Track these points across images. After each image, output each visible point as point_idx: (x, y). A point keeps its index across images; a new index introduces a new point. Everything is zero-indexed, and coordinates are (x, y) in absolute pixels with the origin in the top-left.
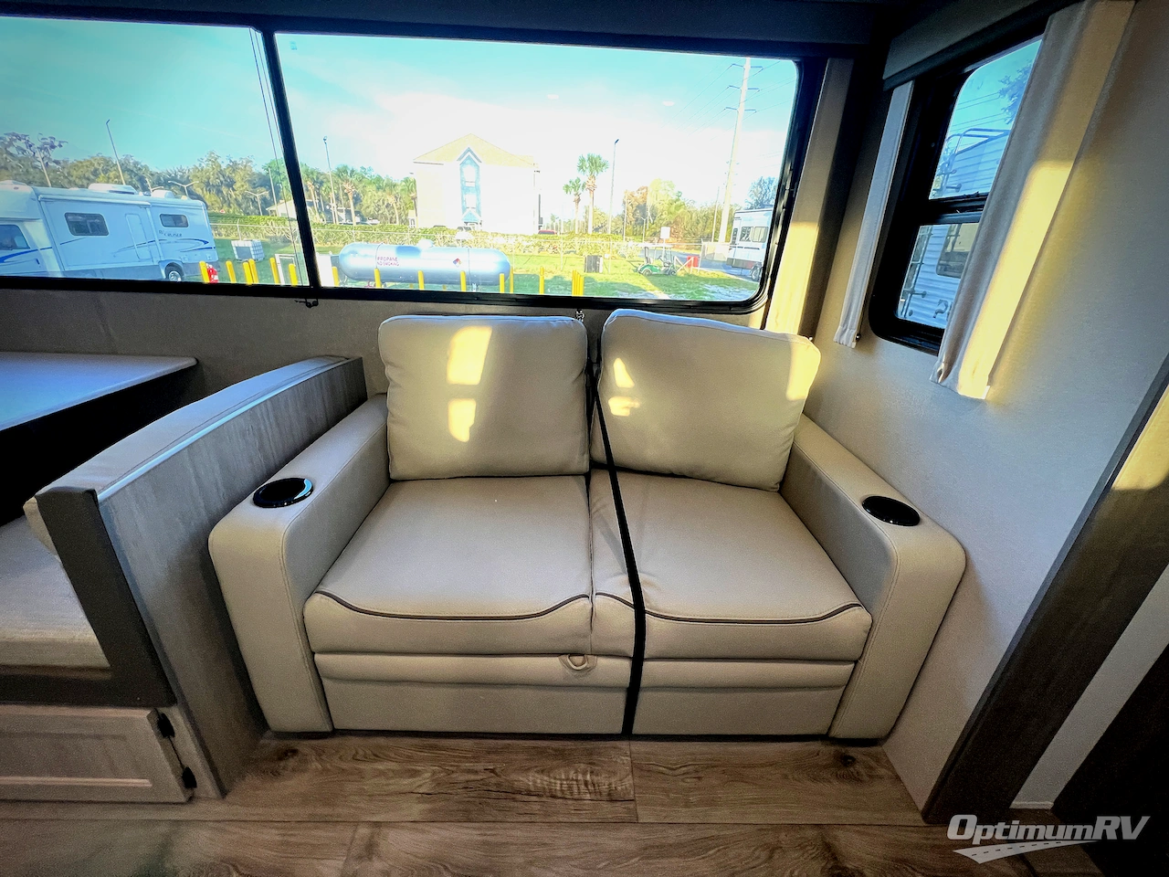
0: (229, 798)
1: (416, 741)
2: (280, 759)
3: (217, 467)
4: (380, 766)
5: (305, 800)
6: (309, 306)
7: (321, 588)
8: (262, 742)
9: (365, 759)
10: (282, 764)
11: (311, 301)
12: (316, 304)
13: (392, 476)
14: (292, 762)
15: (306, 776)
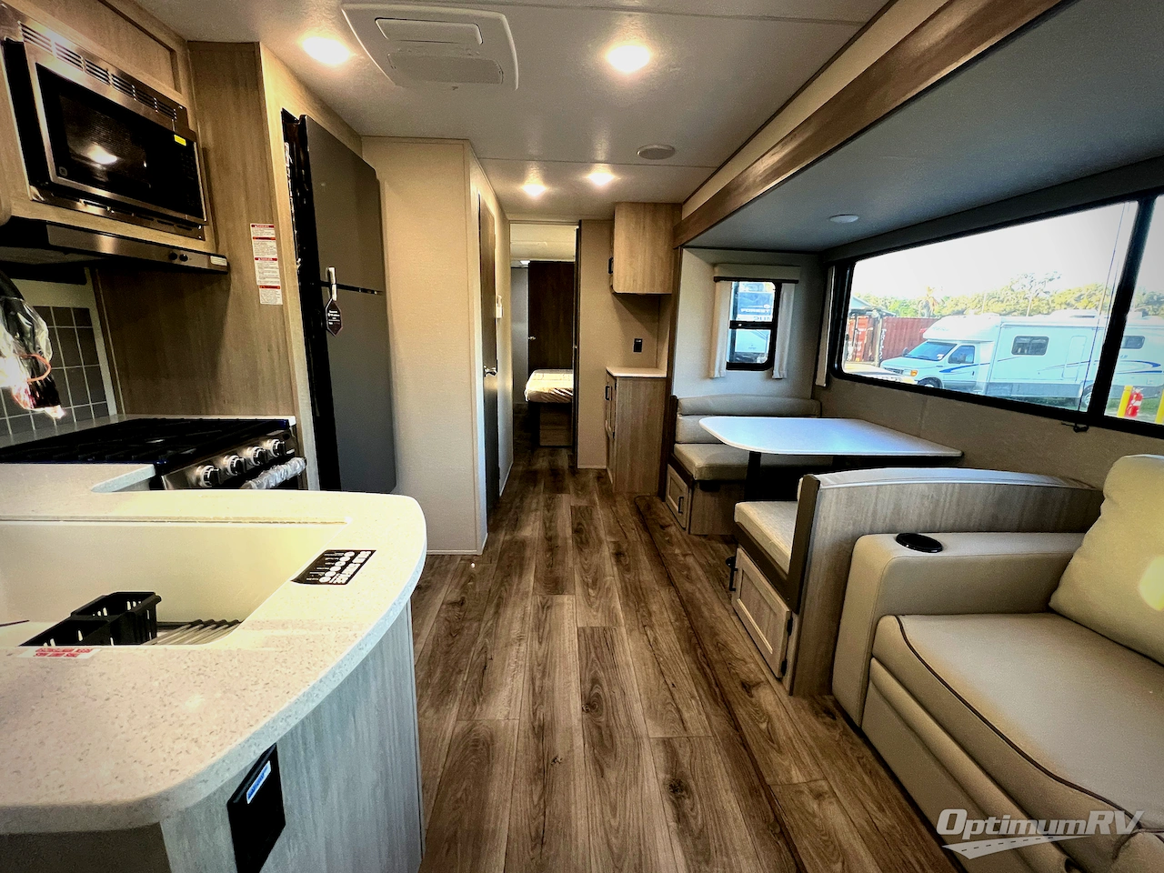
0: (791, 698)
1: (899, 795)
2: (825, 712)
3: (892, 506)
4: (867, 779)
5: (815, 739)
6: (1077, 430)
7: (901, 618)
8: (826, 697)
9: (864, 766)
10: (824, 715)
11: (1081, 426)
12: (1085, 430)
13: (1052, 604)
14: (828, 720)
15: (826, 731)
